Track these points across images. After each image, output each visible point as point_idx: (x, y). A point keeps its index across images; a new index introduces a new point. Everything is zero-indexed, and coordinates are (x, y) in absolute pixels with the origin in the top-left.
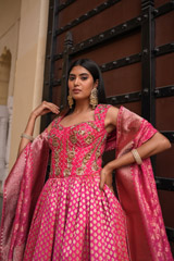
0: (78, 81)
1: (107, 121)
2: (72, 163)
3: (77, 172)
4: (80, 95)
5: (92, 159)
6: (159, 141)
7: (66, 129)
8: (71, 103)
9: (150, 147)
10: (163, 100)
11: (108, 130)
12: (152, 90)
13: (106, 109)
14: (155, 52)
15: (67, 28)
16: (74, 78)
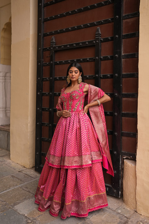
0: (74, 73)
2: (71, 107)
3: (73, 110)
4: (74, 79)
5: (79, 105)
6: (107, 98)
7: (68, 94)
8: (69, 82)
9: (103, 100)
10: (104, 80)
11: (85, 93)
12: (99, 76)
13: (84, 85)
14: (101, 59)
15: (51, 34)
16: (72, 72)
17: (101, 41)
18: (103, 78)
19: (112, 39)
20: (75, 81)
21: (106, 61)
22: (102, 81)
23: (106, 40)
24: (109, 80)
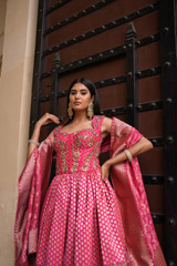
0: (79, 95)
1: (103, 129)
2: (78, 162)
3: (82, 169)
5: (92, 159)
7: (70, 135)
8: (71, 114)
12: (135, 106)
13: (102, 119)
14: (137, 75)
15: (55, 50)
16: (75, 93)
17: (136, 43)
18: (143, 111)
19: (158, 37)
20: (81, 111)
21: (149, 78)
22: (140, 117)
23: (146, 42)
24: (154, 112)
